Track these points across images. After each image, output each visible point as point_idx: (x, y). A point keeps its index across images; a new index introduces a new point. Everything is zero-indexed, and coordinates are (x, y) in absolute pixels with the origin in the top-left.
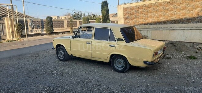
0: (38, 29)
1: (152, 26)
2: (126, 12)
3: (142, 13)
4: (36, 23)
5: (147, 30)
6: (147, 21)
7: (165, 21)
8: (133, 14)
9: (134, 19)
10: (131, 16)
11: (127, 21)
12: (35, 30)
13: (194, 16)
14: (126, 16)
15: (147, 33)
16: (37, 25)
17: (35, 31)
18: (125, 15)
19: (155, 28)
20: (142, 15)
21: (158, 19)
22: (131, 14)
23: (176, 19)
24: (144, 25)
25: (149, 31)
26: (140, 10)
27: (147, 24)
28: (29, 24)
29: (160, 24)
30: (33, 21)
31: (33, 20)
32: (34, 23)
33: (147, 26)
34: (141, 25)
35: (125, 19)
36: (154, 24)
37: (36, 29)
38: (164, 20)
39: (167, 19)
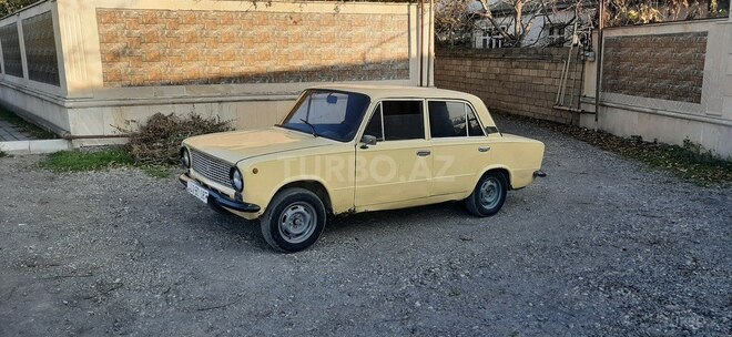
1: (236, 88)
2: (112, 28)
3: (192, 39)
5: (220, 102)
6: (216, 70)
7: (281, 73)
8: (152, 39)
9: (158, 58)
10: (144, 48)
11: (122, 66)
13: (354, 62)
14: (115, 47)
15: (221, 109)
18: (110, 41)
19: (249, 94)
20: (193, 47)
21: (258, 64)
22: (140, 41)
23: (310, 67)
24: (207, 83)
25: (224, 105)
26: (183, 31)
27: (218, 80)
29: (264, 81)
33: (220, 87)
34: (191, 83)
35: (112, 58)
36: (245, 82)
38: (277, 68)
39: (286, 68)
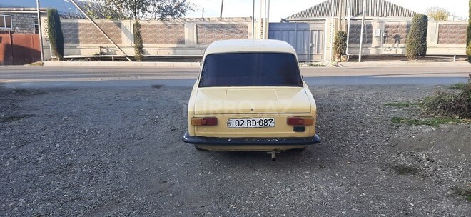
0: (396, 45)
4: (394, 30)
12: (387, 45)
16: (394, 35)
17: (387, 49)
28: (376, 31)
30: (386, 27)
31: (387, 23)
32: (388, 29)
37: (391, 45)
